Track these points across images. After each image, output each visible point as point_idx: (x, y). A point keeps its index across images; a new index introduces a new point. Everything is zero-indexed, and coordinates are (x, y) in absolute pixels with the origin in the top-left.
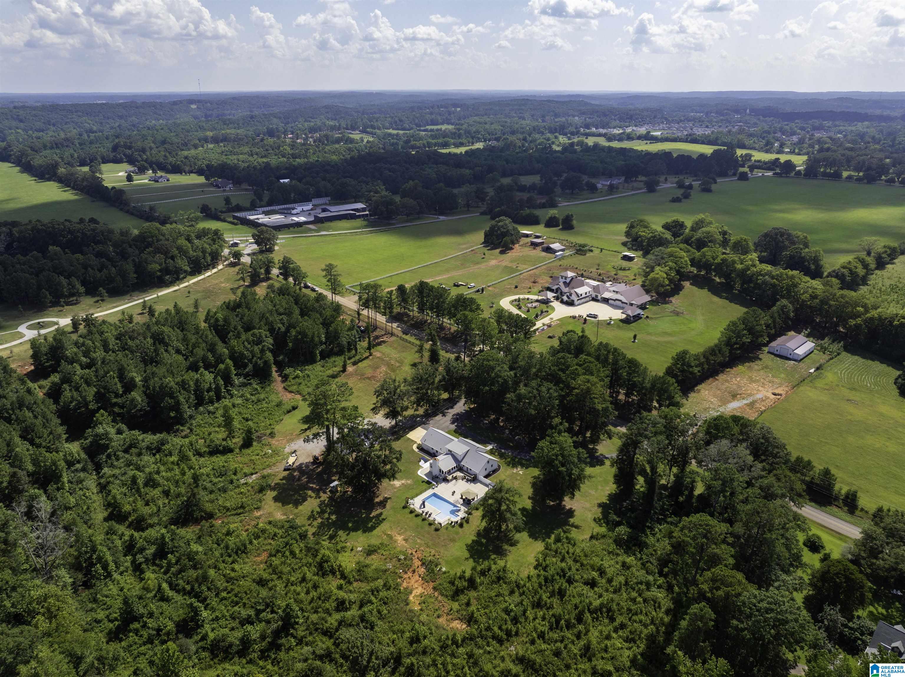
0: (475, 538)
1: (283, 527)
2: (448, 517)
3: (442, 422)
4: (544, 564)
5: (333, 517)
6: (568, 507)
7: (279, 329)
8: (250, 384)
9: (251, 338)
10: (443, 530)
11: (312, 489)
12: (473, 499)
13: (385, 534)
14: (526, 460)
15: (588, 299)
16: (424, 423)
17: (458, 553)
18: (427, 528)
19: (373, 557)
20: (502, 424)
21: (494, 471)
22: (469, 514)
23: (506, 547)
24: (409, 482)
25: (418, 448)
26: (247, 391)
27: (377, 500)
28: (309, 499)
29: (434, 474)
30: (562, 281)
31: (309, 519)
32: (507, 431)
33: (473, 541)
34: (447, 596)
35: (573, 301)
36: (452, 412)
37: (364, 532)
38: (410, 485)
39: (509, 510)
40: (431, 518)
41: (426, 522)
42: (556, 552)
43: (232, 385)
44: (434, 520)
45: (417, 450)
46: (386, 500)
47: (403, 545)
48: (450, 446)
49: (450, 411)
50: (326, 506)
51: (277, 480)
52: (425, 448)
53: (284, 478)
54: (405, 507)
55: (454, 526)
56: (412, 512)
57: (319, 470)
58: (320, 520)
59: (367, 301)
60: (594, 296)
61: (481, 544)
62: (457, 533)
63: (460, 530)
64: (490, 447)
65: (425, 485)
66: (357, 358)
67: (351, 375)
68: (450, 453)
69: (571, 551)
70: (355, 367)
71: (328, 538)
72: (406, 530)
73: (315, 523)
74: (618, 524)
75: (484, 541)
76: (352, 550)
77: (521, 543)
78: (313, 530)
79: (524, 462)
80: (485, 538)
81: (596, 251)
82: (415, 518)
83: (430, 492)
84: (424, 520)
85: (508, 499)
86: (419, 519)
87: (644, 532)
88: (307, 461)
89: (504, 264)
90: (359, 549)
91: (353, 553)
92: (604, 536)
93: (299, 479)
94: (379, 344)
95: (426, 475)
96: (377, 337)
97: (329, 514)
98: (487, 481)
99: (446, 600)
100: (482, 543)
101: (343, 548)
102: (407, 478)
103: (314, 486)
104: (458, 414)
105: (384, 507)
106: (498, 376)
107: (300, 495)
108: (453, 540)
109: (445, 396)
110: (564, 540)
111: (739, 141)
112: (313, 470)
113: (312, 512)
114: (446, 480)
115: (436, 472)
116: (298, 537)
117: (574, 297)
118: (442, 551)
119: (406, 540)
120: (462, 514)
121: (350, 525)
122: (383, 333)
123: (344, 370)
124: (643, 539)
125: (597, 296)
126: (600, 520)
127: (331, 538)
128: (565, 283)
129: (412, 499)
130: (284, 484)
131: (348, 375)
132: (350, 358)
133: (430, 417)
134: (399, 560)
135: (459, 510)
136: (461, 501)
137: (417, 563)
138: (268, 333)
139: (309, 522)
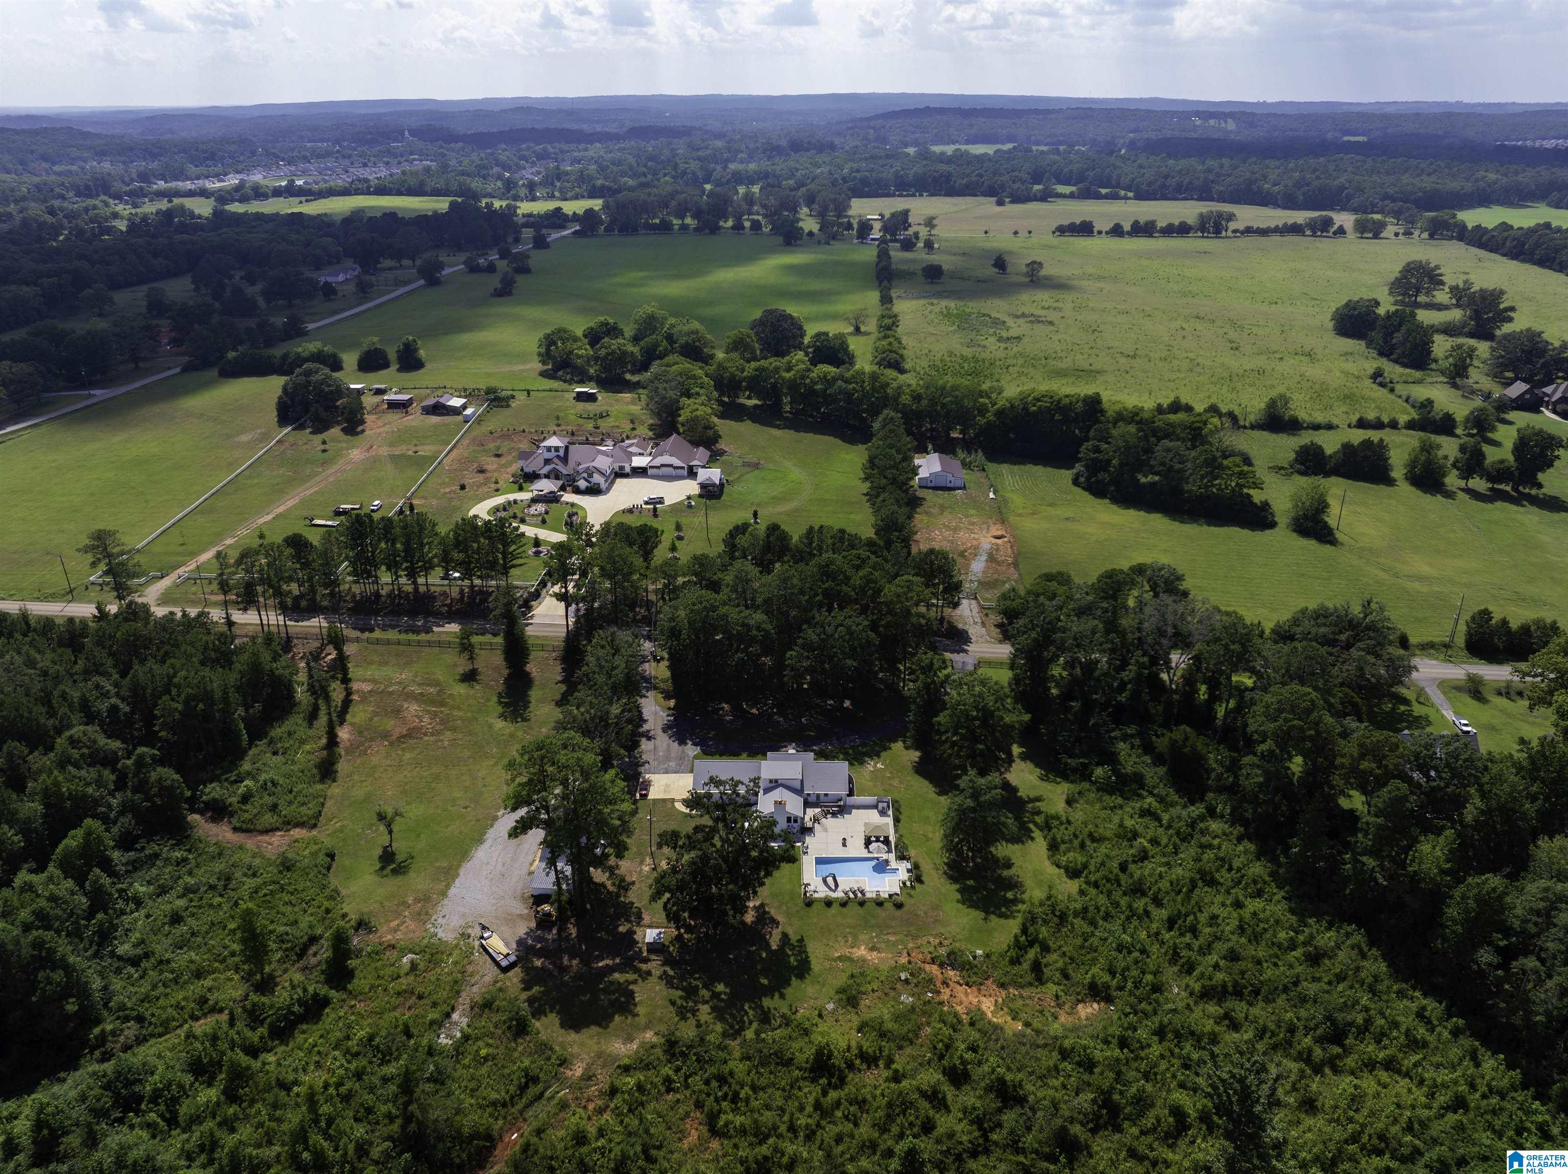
0: (956, 887)
3: (660, 749)
11: (613, 969)
13: (834, 960)
15: (612, 476)
16: (638, 765)
17: (965, 920)
18: (881, 912)
19: (864, 1003)
21: (851, 782)
22: (907, 858)
23: (1004, 873)
28: (634, 987)
30: (550, 455)
32: (778, 718)
33: (958, 891)
34: (1031, 984)
36: (653, 728)
37: (800, 977)
40: (870, 896)
44: (878, 894)
47: (879, 959)
48: (767, 774)
49: (647, 727)
53: (528, 984)
54: (809, 904)
55: (912, 887)
58: (704, 1008)
60: (617, 469)
61: (974, 889)
62: (928, 893)
63: (928, 888)
67: (359, 745)
70: (347, 727)
71: (762, 1025)
72: (854, 935)
73: (703, 1017)
75: (970, 883)
76: (820, 1016)
77: (1013, 858)
79: (861, 749)
80: (967, 879)
81: (521, 397)
83: (808, 861)
84: (862, 903)
86: (854, 906)
88: (525, 929)
89: (382, 452)
90: (829, 1007)
91: (829, 1019)
92: (1079, 793)
93: (561, 969)
97: (706, 988)
98: (861, 800)
99: (1033, 989)
100: (972, 887)
104: (668, 726)
105: (774, 922)
107: (607, 992)
108: (936, 907)
111: (460, 185)
113: (672, 1003)
114: (807, 831)
115: (781, 826)
118: (942, 931)
119: (873, 949)
120: (899, 866)
121: (764, 982)
125: (622, 468)
126: (1047, 776)
127: (763, 1021)
131: (354, 747)
134: (907, 981)
137: (934, 969)
139: (691, 1021)
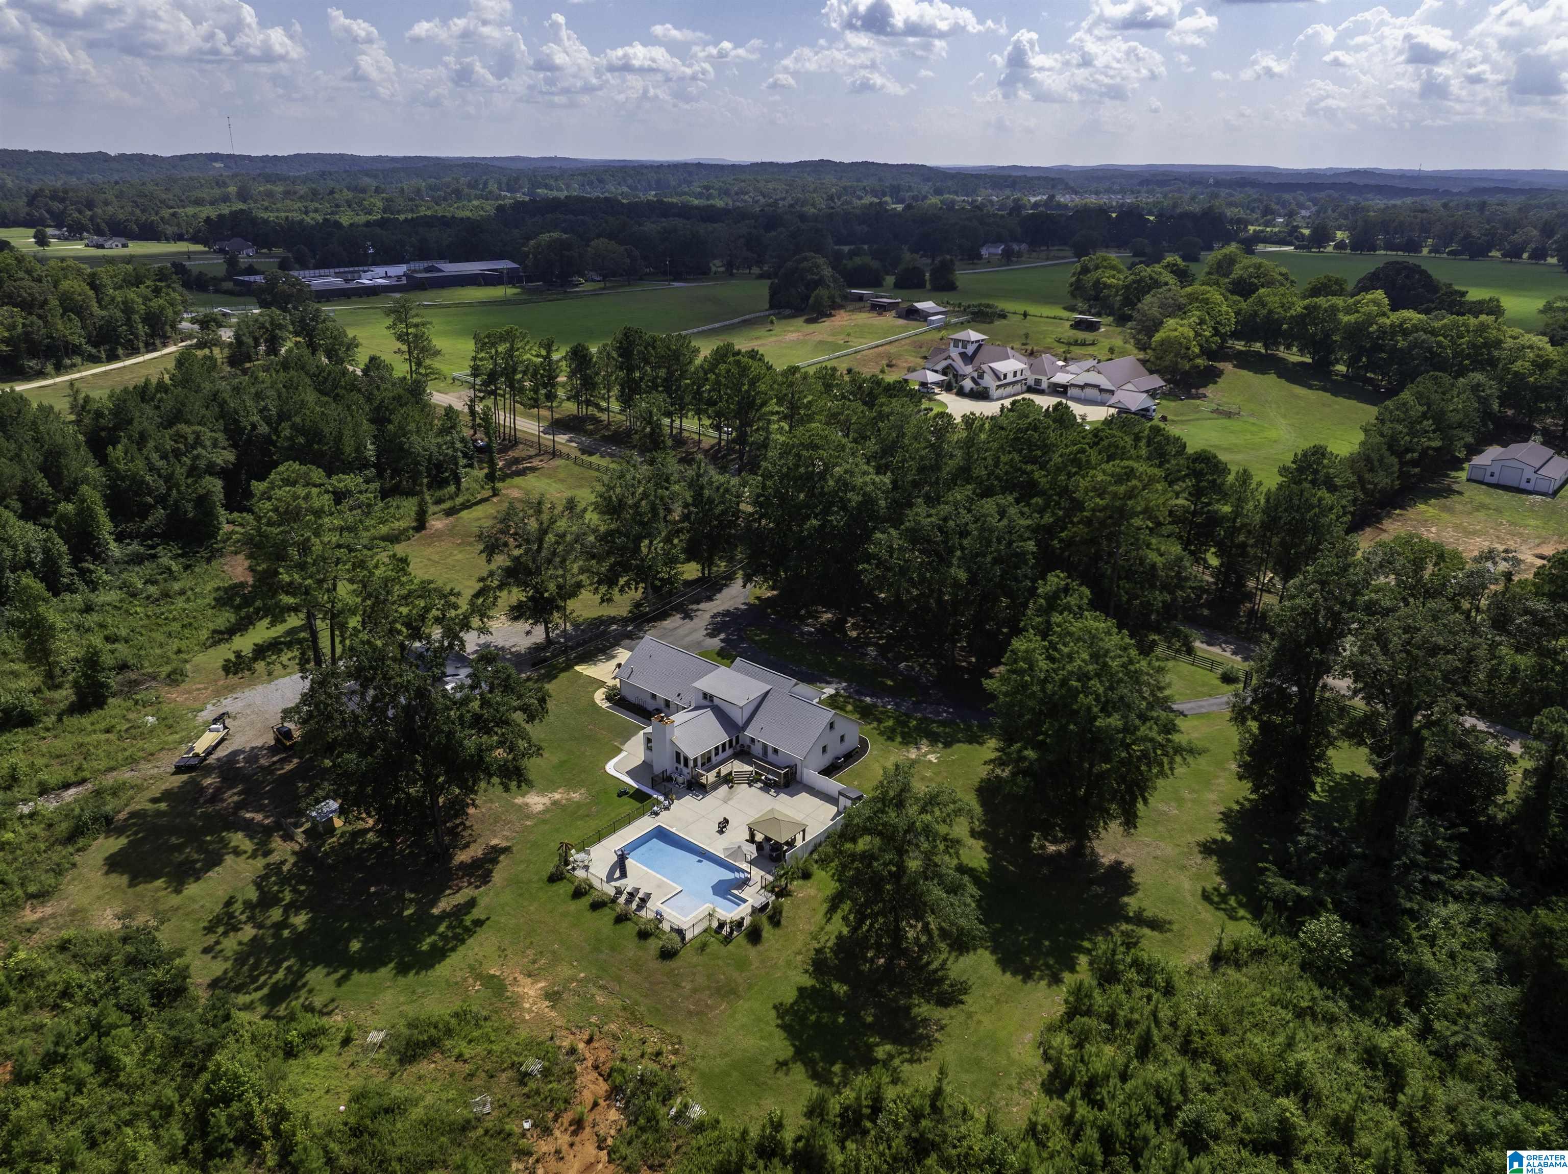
0: (807, 981)
1: (106, 960)
2: (706, 907)
3: (681, 632)
4: (1082, 1076)
5: (300, 920)
6: (1107, 859)
7: (254, 427)
8: (154, 557)
9: (169, 445)
10: (687, 956)
11: (249, 828)
12: (791, 844)
13: (479, 977)
14: (942, 723)
15: (1018, 388)
16: (630, 636)
17: (749, 1043)
18: (631, 948)
19: (425, 1067)
20: (854, 634)
21: (850, 757)
22: (782, 893)
23: (924, 1009)
24: (576, 796)
25: (609, 698)
26: (136, 577)
27: (463, 857)
28: (229, 859)
29: (657, 770)
30: (954, 353)
31: (210, 929)
32: (872, 651)
33: (801, 990)
35: (986, 389)
36: (709, 610)
37: (403, 969)
38: (579, 805)
39: (931, 871)
40: (647, 914)
41: (630, 929)
42: (1111, 1018)
43: (100, 557)
44: (659, 917)
45: (605, 705)
46: (494, 855)
47: (540, 1016)
48: (707, 683)
49: (702, 606)
50: (284, 881)
51: (141, 803)
52: (631, 697)
53: (167, 795)
54: (555, 878)
55: (728, 939)
56: (579, 893)
57: (288, 767)
58: (249, 932)
59: (492, 377)
60: (1031, 382)
61: (833, 1003)
62: (742, 964)
63: (752, 952)
64: (829, 691)
65: (630, 805)
66: (459, 500)
67: (439, 535)
68: (708, 701)
69: (1165, 1013)
70: (451, 519)
71: (265, 1000)
72: (556, 959)
73: (230, 944)
74: (1312, 908)
75: (840, 988)
76: (346, 1041)
77: (976, 992)
78: (218, 968)
79: (934, 727)
80: (843, 981)
81: (1014, 318)
82: (589, 915)
83: (645, 825)
84: (621, 919)
85: (927, 830)
86: (606, 917)
87: (1397, 931)
88: (258, 743)
89: (818, 338)
90: (375, 1037)
91: (350, 1054)
92: (1259, 953)
93: (215, 798)
94: (522, 473)
95: (630, 773)
96: (517, 461)
97: (287, 909)
98: (832, 785)
100: (833, 996)
101: (309, 1036)
102: (570, 785)
103: (258, 817)
104: (727, 613)
105: (486, 878)
106: (845, 485)
107: (202, 848)
108: (728, 992)
109: (691, 571)
110: (1132, 974)
112: (269, 770)
113: (229, 903)
114: (696, 787)
115: (664, 763)
116: (145, 1001)
117: (989, 381)
118: (687, 1037)
119: (552, 997)
120: (754, 896)
121: (355, 946)
122: (533, 452)
123: (421, 525)
124: (1403, 956)
125: (1038, 382)
126: (1224, 898)
127: (277, 996)
128: (963, 355)
129: (582, 848)
130: (159, 814)
131: (432, 536)
132: (439, 502)
133: (649, 621)
134: (523, 1078)
135: (745, 882)
136: (751, 851)
137: (592, 1087)
138: (221, 436)
139: (211, 939)
